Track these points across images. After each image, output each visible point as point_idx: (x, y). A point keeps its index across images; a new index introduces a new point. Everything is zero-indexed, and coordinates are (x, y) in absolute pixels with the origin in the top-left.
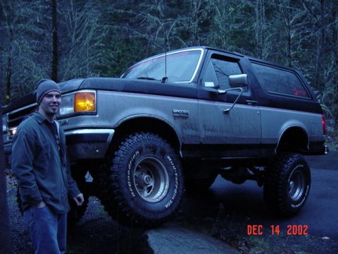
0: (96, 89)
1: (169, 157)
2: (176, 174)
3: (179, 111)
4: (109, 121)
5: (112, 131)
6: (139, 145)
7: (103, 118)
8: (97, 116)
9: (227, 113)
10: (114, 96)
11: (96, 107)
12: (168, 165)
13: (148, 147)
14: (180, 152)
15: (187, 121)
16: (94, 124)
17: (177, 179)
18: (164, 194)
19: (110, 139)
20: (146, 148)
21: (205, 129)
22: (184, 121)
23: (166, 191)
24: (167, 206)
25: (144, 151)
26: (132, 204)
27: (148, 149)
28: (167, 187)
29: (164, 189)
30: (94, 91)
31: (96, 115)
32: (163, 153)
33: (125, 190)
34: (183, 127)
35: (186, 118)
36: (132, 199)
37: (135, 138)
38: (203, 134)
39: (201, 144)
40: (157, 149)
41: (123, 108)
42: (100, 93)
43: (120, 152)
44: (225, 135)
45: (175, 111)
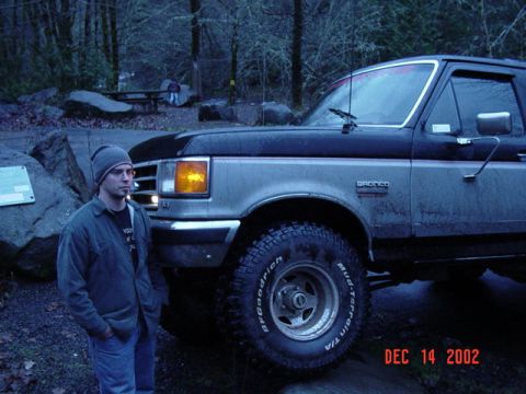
0: (211, 156)
1: (340, 265)
2: (353, 294)
3: (368, 183)
4: (232, 207)
5: (236, 224)
6: (285, 245)
7: (221, 203)
8: (210, 200)
9: (469, 180)
10: (241, 165)
11: (208, 184)
12: (338, 278)
13: (300, 248)
14: (371, 252)
15: (384, 199)
16: (203, 213)
17: (353, 301)
18: (327, 327)
19: (230, 237)
20: (297, 250)
21: (422, 212)
22: (379, 199)
23: (331, 322)
24: (327, 348)
25: (293, 254)
26: (261, 344)
27: (301, 253)
28: (334, 314)
29: (330, 316)
30: (207, 159)
31: (208, 198)
32: (330, 258)
33: (252, 322)
34: (376, 210)
35: (384, 194)
36: (264, 336)
37: (279, 233)
38: (417, 220)
39: (412, 237)
40: (318, 251)
41: (260, 184)
42: (217, 160)
43: (249, 258)
44: (463, 219)
45: (361, 183)
